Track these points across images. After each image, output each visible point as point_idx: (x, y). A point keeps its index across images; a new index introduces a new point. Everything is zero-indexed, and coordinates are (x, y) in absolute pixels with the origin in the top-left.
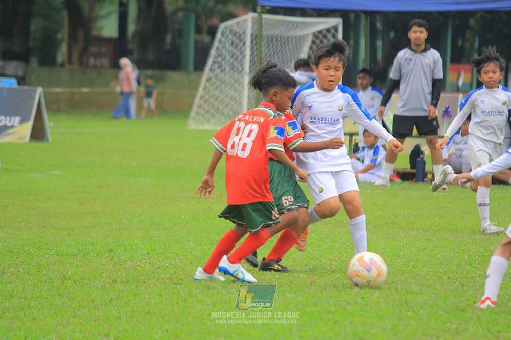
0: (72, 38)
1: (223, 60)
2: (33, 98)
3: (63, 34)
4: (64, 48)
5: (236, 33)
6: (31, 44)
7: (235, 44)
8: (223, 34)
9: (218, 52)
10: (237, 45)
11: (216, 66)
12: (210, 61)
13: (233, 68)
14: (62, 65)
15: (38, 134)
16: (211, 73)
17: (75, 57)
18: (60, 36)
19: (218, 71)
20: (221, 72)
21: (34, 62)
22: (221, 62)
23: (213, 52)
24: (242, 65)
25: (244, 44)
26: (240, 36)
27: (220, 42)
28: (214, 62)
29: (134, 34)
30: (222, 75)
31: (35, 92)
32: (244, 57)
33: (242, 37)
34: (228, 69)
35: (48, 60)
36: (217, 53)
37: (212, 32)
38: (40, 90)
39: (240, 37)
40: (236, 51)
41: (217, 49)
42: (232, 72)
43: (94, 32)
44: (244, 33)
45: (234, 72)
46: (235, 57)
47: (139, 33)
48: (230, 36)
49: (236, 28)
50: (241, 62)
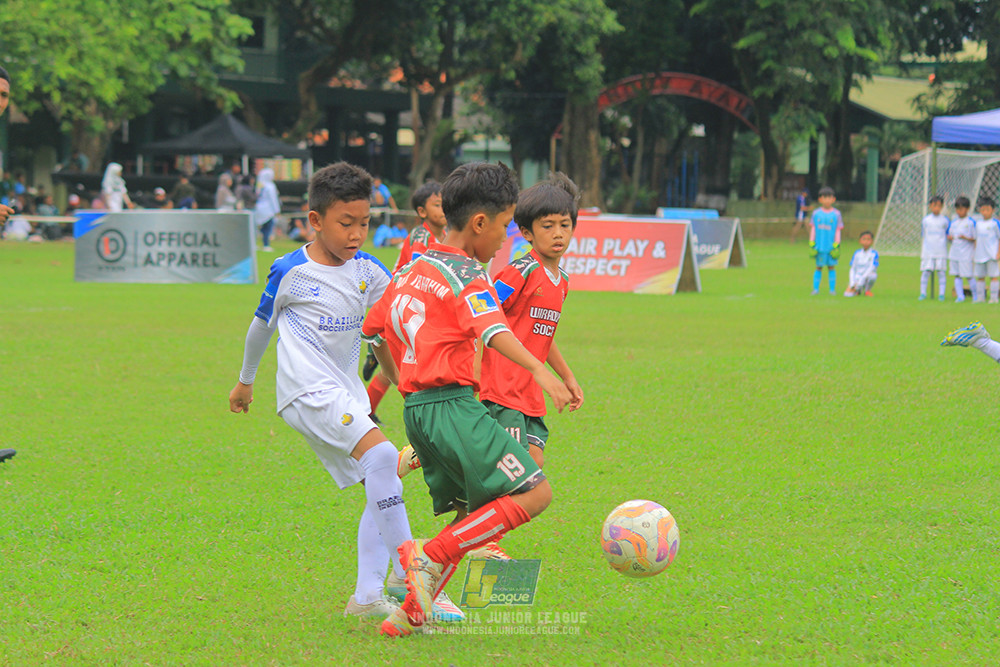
0: (768, 174)
1: (903, 191)
2: (731, 229)
3: (759, 171)
4: (760, 183)
5: (915, 167)
6: (731, 180)
7: (914, 178)
8: (903, 168)
9: (899, 185)
10: (916, 178)
11: (897, 197)
12: (891, 193)
13: (912, 199)
14: (759, 198)
15: (735, 260)
16: (892, 204)
17: (770, 191)
18: (757, 172)
19: (898, 202)
20: (902, 202)
21: (734, 196)
22: (901, 193)
23: (894, 185)
24: (922, 197)
25: (923, 177)
27: (900, 175)
28: (895, 194)
29: (823, 169)
30: (903, 205)
31: (732, 223)
32: (923, 189)
33: (921, 170)
34: (907, 200)
35: (746, 194)
36: (897, 185)
37: (894, 166)
38: (737, 221)
39: (919, 171)
40: (915, 184)
41: (898, 182)
42: (912, 202)
43: (787, 168)
44: (923, 166)
45: (914, 202)
46: (915, 189)
47: (828, 169)
48: (910, 170)
49: (915, 162)
50: (920, 193)
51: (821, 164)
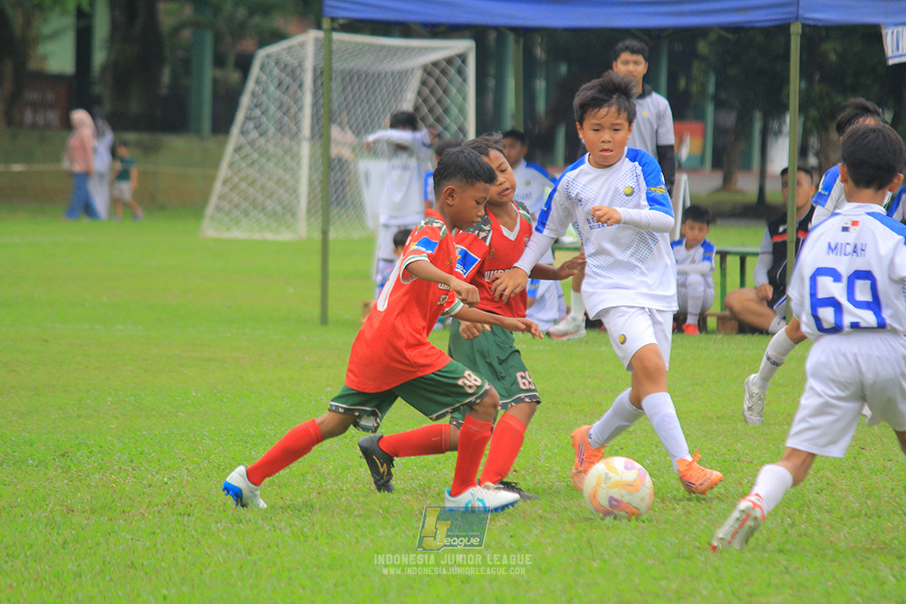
1: (263, 113)
5: (286, 66)
7: (285, 88)
8: (262, 68)
9: (255, 100)
10: (287, 88)
11: (251, 125)
12: (240, 116)
13: (280, 128)
16: (242, 138)
19: (254, 134)
20: (261, 135)
22: (260, 117)
23: (245, 100)
24: (298, 123)
25: (301, 86)
26: (293, 71)
27: (258, 82)
28: (248, 118)
29: (105, 68)
30: (262, 141)
32: (300, 109)
33: (298, 73)
34: (272, 130)
36: (252, 101)
37: (244, 65)
39: (294, 73)
40: (286, 98)
41: (253, 94)
42: (280, 135)
43: (33, 65)
44: (300, 65)
45: (283, 134)
46: (285, 108)
47: (113, 67)
48: (276, 71)
49: (287, 58)
50: (296, 114)
51: (99, 57)
